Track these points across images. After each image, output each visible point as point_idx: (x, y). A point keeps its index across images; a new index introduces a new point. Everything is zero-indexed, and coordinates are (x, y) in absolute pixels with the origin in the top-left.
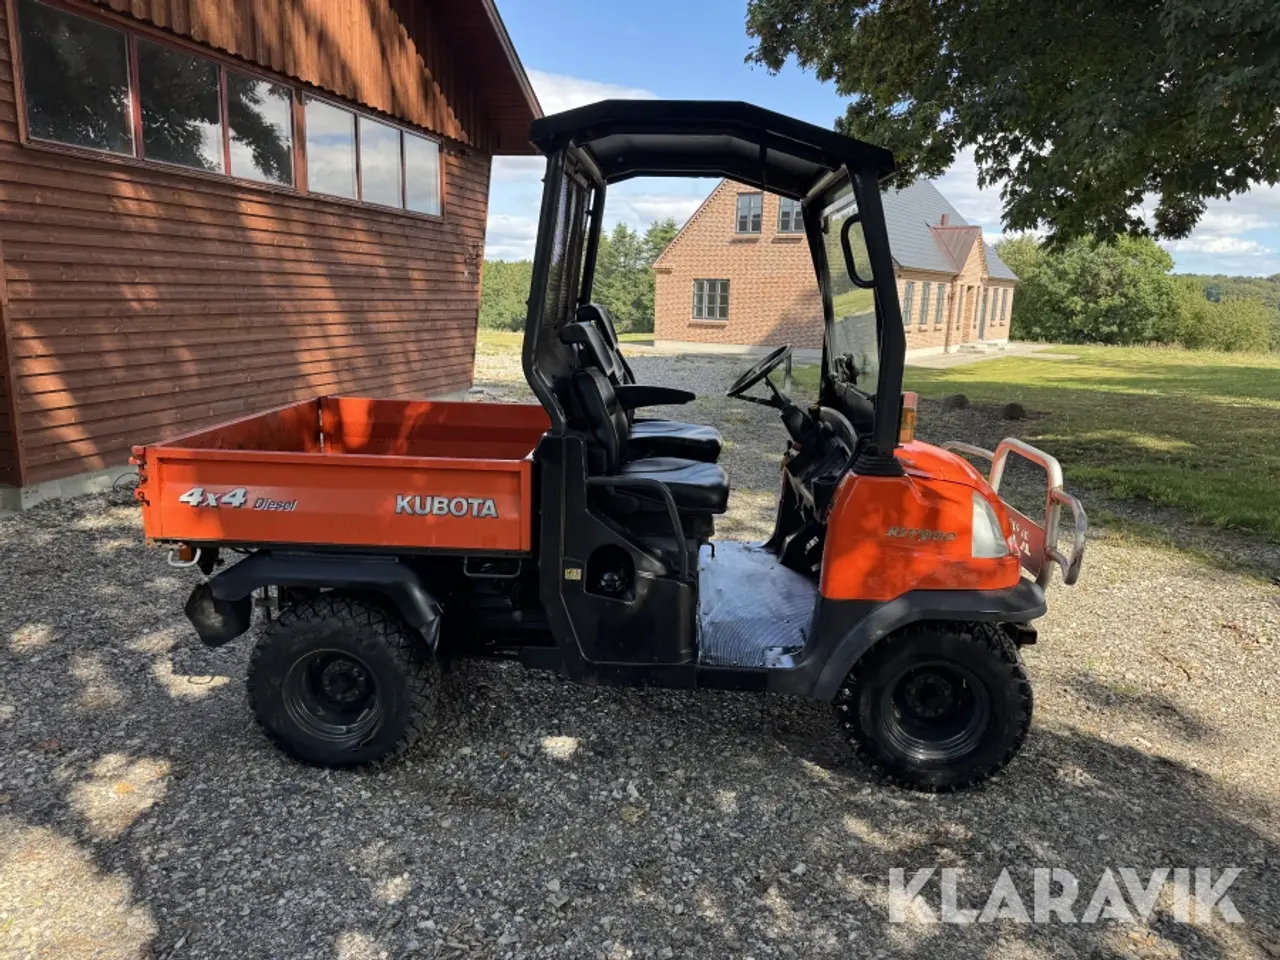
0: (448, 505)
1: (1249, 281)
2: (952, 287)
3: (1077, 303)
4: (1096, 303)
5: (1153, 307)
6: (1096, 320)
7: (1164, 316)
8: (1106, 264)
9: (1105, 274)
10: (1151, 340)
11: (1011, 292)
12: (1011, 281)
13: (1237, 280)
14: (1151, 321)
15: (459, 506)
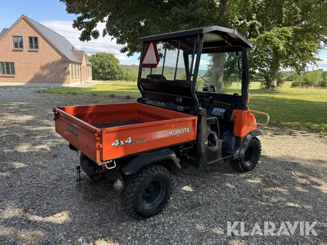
0: (180, 131)
1: (127, 66)
2: (80, 66)
3: (101, 71)
4: (105, 71)
5: (117, 72)
6: (105, 75)
7: (120, 74)
8: (106, 62)
9: (106, 64)
10: (118, 79)
11: (91, 68)
12: (91, 65)
13: (125, 66)
14: (117, 75)
15: (182, 131)
